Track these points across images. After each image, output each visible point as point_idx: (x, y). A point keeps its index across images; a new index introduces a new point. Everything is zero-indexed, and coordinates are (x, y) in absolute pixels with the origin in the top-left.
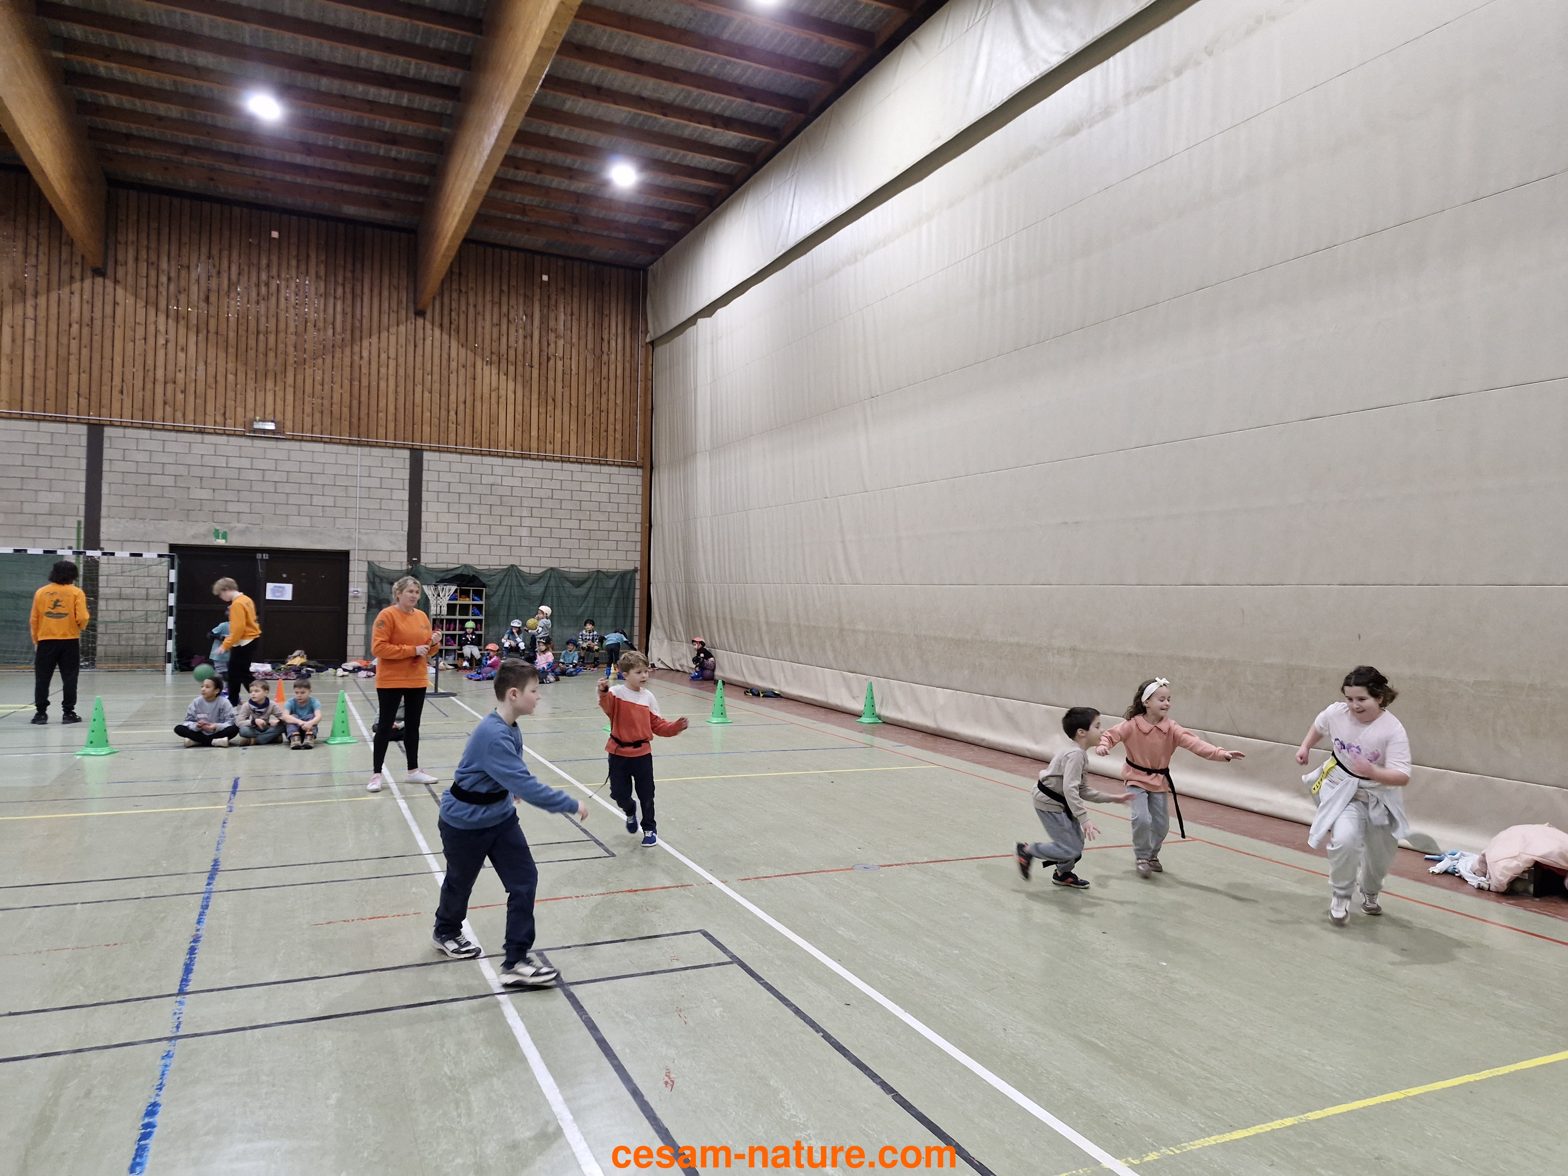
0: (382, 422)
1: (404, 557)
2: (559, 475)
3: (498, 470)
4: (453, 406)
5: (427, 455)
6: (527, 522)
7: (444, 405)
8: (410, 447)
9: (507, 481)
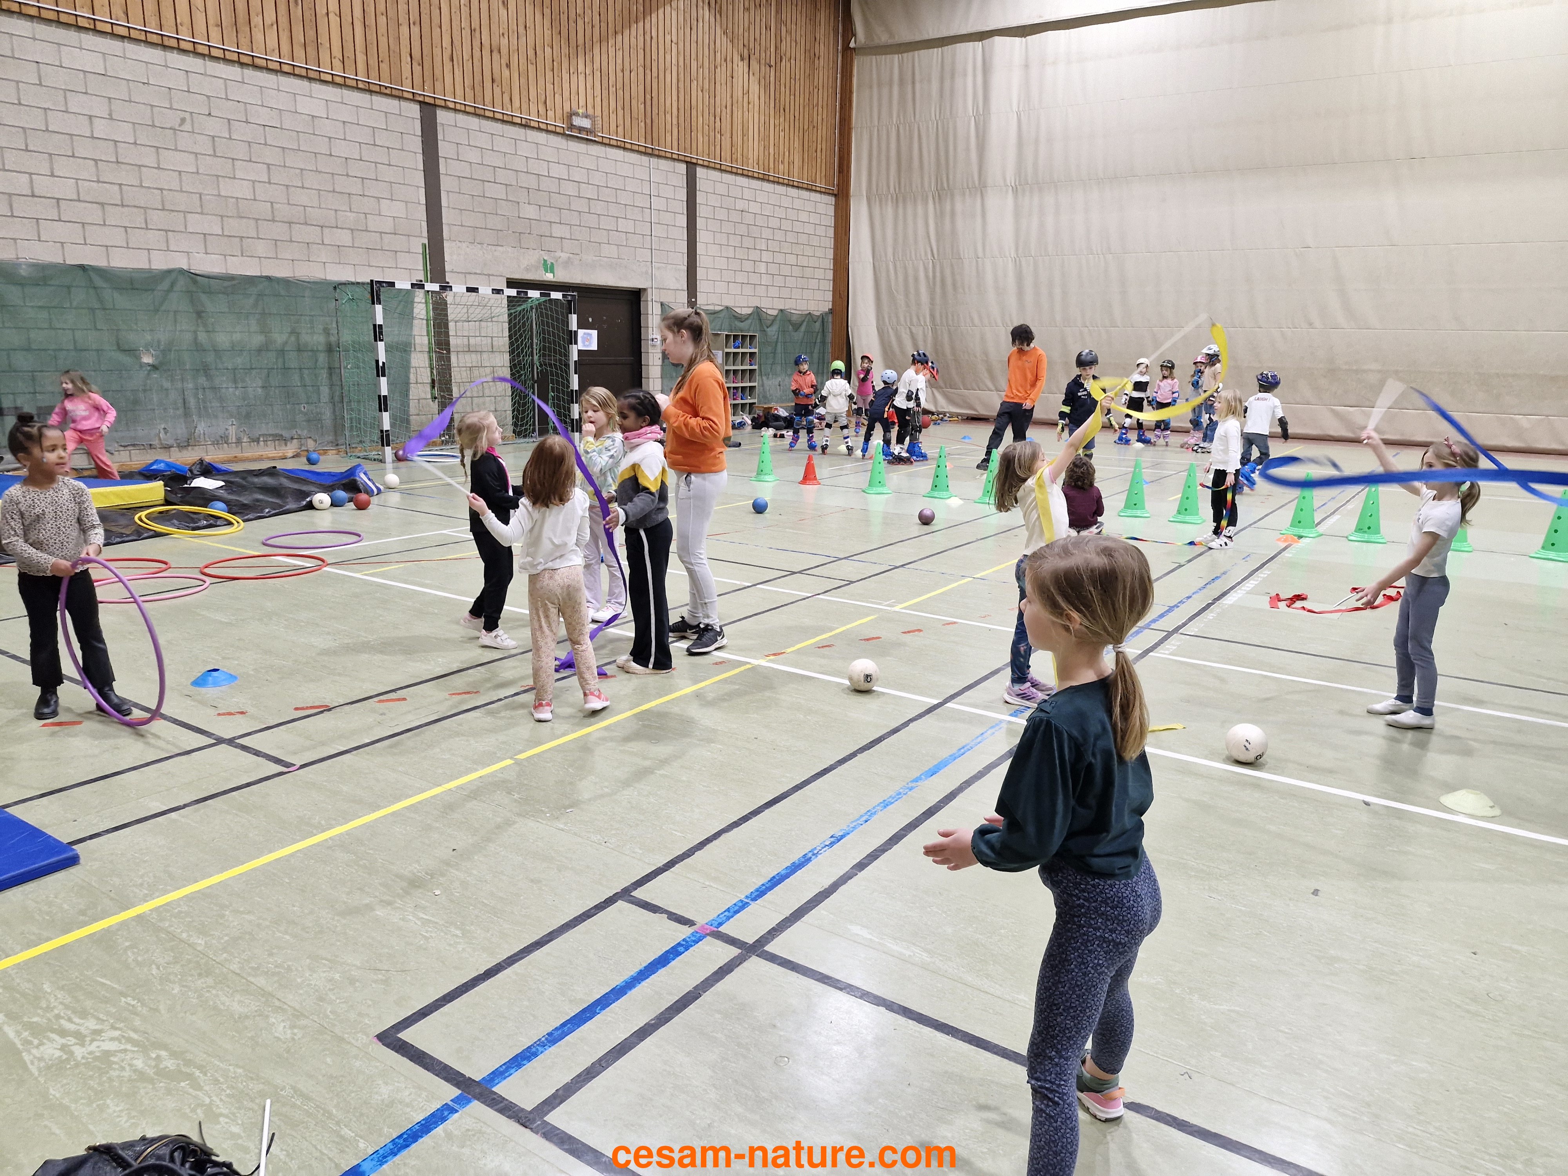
0: (669, 127)
1: (683, 297)
2: (786, 202)
3: (747, 194)
4: (718, 110)
5: (700, 172)
6: (766, 256)
7: (712, 111)
8: (688, 159)
9: (754, 208)
